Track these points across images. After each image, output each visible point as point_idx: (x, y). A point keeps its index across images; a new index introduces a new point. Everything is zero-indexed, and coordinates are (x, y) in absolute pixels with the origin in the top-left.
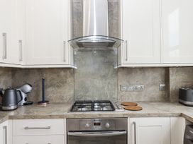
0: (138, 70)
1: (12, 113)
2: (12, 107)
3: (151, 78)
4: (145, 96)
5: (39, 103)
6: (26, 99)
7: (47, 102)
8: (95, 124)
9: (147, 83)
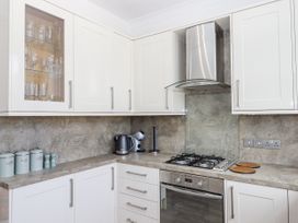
0: (271, 118)
1: (124, 158)
2: (124, 152)
3: (293, 129)
4: (284, 157)
5: (150, 151)
6: (139, 146)
7: (158, 151)
8: (187, 180)
9: (287, 138)
